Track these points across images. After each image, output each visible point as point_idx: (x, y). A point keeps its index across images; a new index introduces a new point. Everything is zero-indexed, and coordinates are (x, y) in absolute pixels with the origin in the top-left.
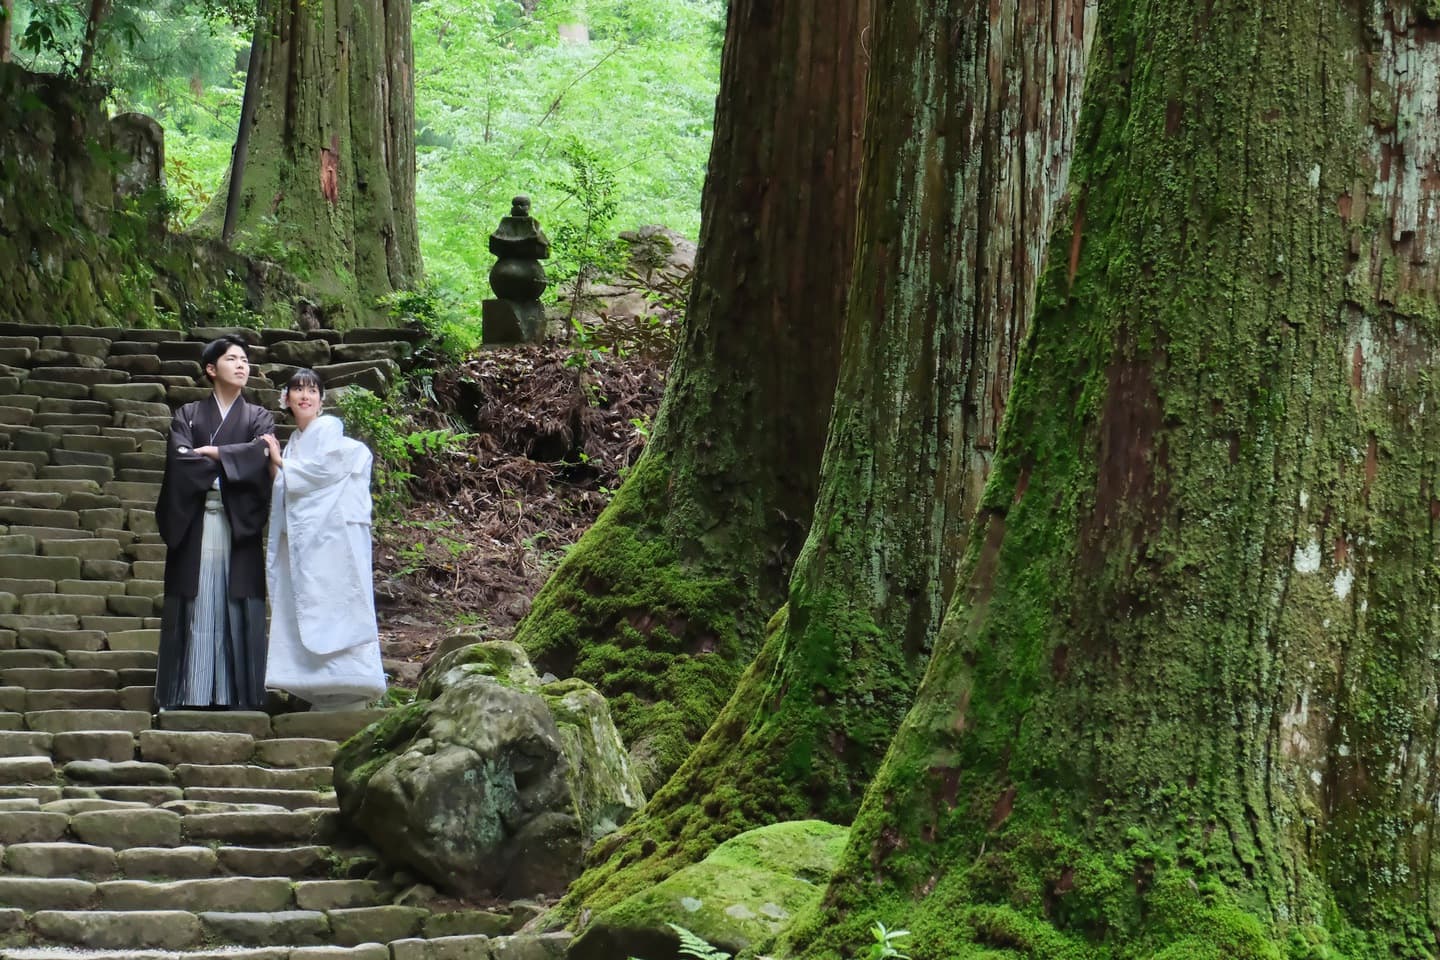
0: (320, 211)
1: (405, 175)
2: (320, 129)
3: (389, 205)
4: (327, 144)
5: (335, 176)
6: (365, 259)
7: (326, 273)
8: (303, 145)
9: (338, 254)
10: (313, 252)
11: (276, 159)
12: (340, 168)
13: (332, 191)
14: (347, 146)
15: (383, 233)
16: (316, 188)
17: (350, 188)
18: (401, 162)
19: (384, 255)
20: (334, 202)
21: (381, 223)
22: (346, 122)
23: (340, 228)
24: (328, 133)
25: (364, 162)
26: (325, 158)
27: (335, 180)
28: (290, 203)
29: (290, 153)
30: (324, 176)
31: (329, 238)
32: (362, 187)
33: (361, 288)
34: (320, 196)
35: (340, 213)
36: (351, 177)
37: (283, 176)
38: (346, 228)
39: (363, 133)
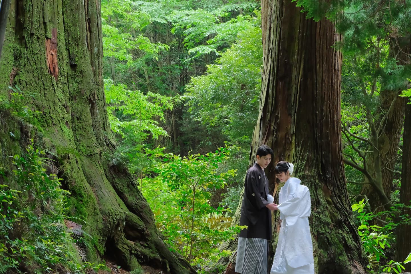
0: (49, 83)
1: (98, 59)
2: (45, 24)
3: (91, 79)
4: (50, 35)
5: (55, 57)
6: (78, 119)
7: (55, 129)
8: (32, 35)
9: (62, 115)
10: (45, 114)
11: (11, 44)
12: (59, 52)
13: (54, 69)
14: (62, 37)
15: (90, 100)
16: (44, 67)
17: (66, 68)
18: (96, 49)
19: (90, 117)
20: (56, 77)
21: (88, 93)
22: (61, 19)
23: (61, 96)
24: (50, 26)
25: (74, 48)
26: (49, 45)
27: (56, 61)
28: (24, 77)
29: (21, 40)
30: (49, 58)
31: (55, 103)
32: (73, 67)
33: (76, 140)
34: (47, 72)
35: (60, 85)
36: (66, 60)
37: (16, 57)
38: (65, 95)
39: (73, 28)
